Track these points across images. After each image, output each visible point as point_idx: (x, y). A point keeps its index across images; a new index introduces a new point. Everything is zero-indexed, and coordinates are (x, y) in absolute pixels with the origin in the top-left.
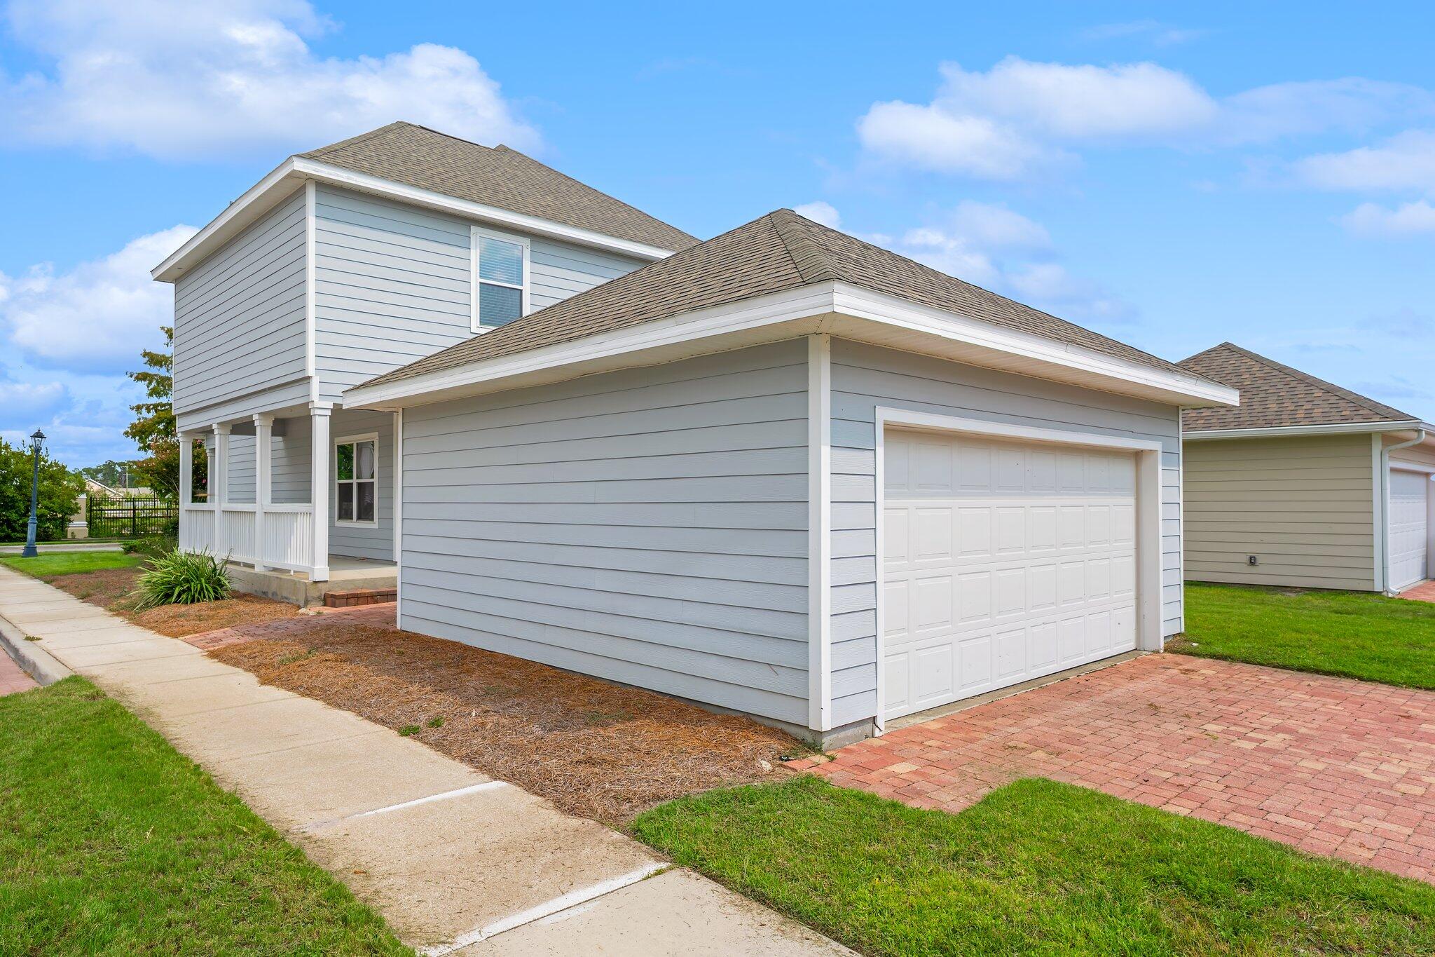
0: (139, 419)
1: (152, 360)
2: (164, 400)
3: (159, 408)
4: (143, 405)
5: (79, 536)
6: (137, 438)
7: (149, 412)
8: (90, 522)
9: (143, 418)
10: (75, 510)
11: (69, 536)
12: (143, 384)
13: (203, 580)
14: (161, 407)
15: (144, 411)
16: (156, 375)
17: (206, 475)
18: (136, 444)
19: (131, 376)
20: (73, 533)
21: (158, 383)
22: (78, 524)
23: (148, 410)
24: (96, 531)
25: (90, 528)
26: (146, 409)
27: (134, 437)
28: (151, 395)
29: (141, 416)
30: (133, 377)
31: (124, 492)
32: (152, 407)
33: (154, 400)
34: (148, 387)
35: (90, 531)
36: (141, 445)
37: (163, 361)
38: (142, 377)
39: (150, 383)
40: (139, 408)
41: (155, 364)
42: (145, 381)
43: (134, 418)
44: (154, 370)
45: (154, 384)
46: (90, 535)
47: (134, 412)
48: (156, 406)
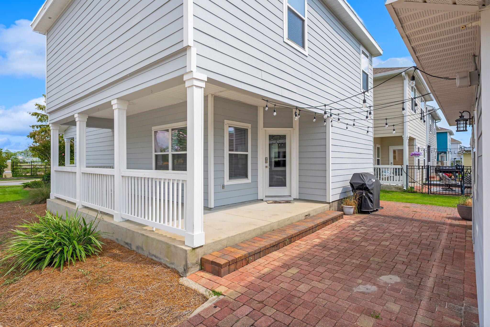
0: (33, 131)
1: (39, 107)
2: (44, 123)
3: (42, 127)
4: (35, 125)
5: (8, 177)
6: (33, 138)
7: (37, 128)
8: (13, 171)
9: (35, 130)
10: (6, 167)
11: (4, 177)
12: (35, 117)
13: (75, 242)
14: (43, 126)
15: (35, 127)
16: (40, 114)
17: (64, 151)
18: (32, 140)
19: (30, 114)
20: (5, 176)
21: (41, 117)
22: (8, 172)
23: (37, 127)
24: (16, 174)
25: (13, 173)
26: (36, 127)
27: (31, 137)
28: (38, 121)
29: (34, 130)
30: (31, 114)
31: (31, 159)
32: (39, 126)
33: (40, 123)
34: (37, 118)
35: (12, 175)
36: (34, 141)
37: (43, 108)
38: (35, 114)
39: (38, 116)
40: (33, 126)
41: (40, 109)
42: (36, 115)
43: (31, 130)
44: (40, 112)
45: (40, 117)
46: (13, 176)
47: (31, 128)
48: (40, 126)
